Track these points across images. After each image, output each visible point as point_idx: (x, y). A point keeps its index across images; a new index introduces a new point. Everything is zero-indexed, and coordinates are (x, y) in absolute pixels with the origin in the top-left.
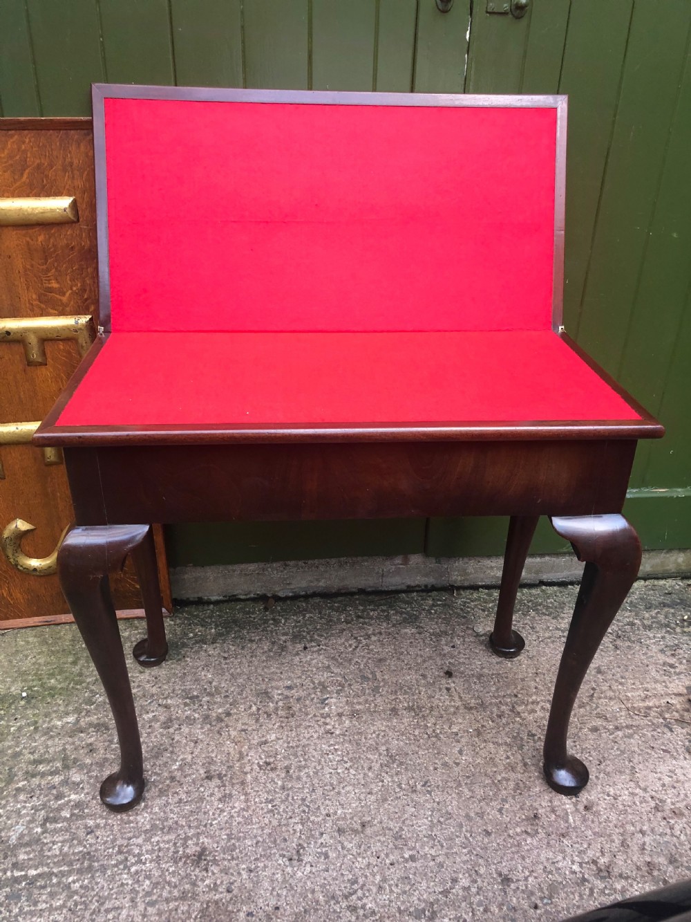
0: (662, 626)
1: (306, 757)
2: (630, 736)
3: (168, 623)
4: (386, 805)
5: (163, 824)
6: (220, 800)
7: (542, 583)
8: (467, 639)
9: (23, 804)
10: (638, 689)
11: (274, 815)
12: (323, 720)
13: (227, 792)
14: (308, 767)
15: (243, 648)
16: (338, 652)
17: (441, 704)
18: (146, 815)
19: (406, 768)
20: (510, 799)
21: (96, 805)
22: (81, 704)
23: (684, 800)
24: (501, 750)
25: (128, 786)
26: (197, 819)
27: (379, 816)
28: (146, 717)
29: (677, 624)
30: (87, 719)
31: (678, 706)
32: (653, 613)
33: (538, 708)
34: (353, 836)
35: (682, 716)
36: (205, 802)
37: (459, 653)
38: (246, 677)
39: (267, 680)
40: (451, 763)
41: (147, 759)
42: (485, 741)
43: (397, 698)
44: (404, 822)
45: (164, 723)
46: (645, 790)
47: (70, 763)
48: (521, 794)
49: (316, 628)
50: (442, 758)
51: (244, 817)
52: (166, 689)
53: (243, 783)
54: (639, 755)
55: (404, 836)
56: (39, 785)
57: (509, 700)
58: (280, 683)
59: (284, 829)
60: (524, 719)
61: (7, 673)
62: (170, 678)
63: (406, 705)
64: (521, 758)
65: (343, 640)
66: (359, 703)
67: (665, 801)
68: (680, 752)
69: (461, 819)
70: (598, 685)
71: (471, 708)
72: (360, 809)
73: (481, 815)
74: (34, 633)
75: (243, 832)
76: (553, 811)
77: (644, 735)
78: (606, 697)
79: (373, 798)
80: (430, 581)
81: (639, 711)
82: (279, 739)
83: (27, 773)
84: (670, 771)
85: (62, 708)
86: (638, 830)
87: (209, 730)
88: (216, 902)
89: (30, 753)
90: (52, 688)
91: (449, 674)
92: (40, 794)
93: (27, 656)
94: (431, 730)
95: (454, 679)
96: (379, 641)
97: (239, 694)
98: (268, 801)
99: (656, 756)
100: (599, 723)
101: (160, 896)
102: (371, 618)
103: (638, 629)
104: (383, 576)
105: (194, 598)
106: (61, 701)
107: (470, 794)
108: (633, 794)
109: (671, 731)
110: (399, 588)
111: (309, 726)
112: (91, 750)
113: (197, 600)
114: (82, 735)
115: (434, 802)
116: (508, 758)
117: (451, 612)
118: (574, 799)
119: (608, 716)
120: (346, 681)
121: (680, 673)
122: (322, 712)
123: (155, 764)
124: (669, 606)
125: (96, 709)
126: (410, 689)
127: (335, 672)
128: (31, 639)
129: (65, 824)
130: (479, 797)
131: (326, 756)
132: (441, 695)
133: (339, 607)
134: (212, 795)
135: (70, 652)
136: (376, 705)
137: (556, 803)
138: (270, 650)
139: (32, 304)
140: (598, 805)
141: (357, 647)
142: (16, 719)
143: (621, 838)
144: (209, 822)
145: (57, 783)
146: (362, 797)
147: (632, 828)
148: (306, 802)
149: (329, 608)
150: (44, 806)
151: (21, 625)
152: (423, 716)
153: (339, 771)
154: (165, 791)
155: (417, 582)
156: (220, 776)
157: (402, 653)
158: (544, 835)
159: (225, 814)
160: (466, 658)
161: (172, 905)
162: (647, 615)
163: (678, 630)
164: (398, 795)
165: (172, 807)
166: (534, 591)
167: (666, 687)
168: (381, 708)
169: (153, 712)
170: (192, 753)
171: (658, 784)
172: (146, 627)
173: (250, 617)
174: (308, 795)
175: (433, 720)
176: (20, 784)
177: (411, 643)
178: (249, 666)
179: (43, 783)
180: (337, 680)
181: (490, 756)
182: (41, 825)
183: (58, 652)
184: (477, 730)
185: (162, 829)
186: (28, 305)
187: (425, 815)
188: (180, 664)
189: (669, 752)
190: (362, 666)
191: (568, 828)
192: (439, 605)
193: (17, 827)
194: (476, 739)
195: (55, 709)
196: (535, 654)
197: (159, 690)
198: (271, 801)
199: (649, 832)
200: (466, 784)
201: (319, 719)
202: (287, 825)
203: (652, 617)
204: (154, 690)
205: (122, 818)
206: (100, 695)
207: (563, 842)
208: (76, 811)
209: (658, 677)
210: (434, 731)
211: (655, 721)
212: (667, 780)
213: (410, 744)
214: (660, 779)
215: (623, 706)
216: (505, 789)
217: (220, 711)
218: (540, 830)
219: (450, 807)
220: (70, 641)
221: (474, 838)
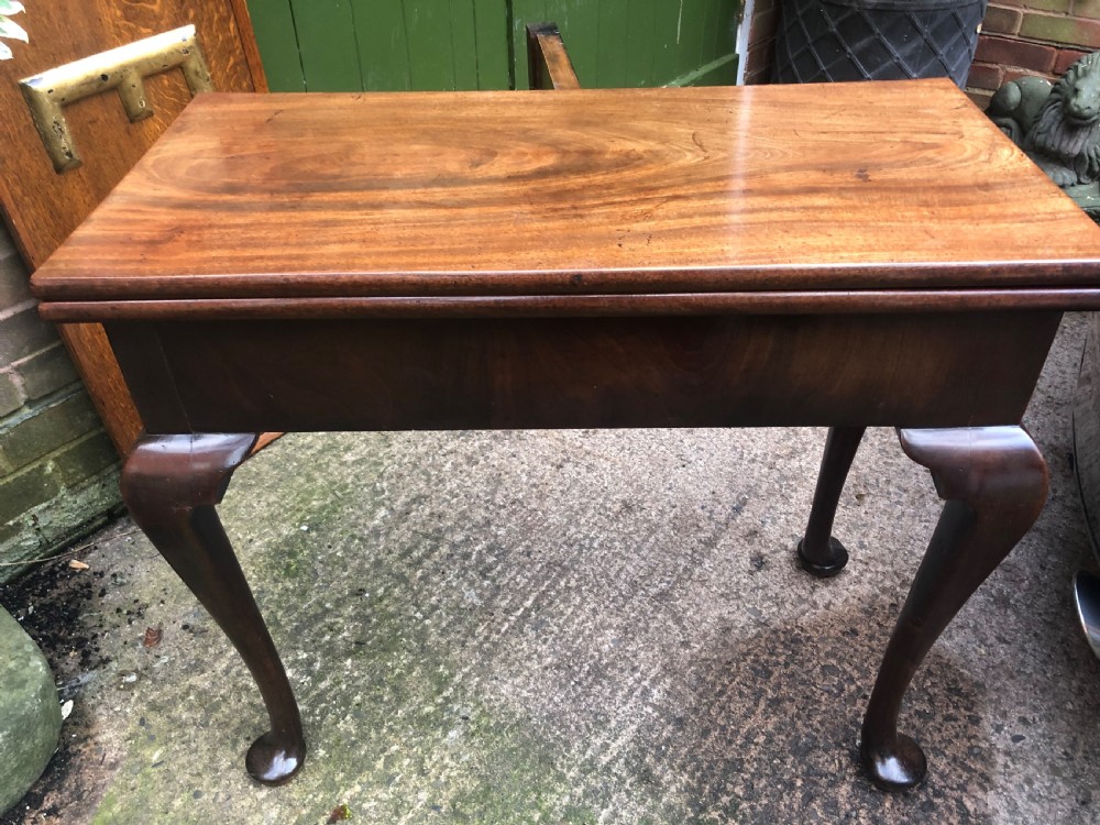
5: (573, 511)
6: (589, 472)
9: (445, 581)
11: (637, 453)
13: (586, 464)
22: (373, 499)
26: (591, 492)
45: (469, 462)
47: (435, 535)
56: (436, 563)
59: (655, 455)
75: (633, 476)
83: (409, 565)
88: (676, 517)
89: (388, 554)
92: (448, 566)
101: (637, 542)
106: (350, 509)
112: (438, 516)
129: (501, 564)
134: (579, 473)
135: (290, 476)
139: (118, 26)
142: (329, 547)
144: (602, 487)
145: (449, 552)
150: (464, 569)
154: (541, 495)
156: (566, 461)
159: (605, 476)
161: (652, 540)
165: (563, 499)
170: (523, 463)
176: (419, 574)
179: (437, 560)
182: (484, 579)
185: (577, 513)
186: (112, 29)
193: (466, 594)
198: (623, 448)
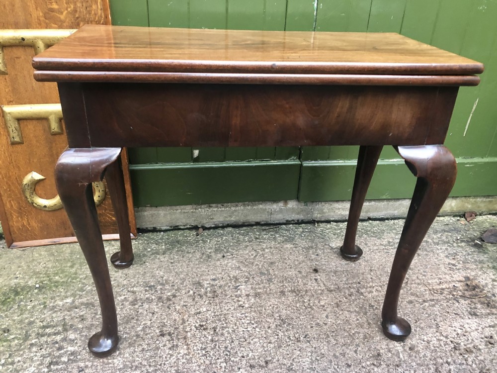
0: (445, 243)
1: (227, 321)
2: (433, 306)
3: (134, 242)
4: (281, 350)
5: (131, 364)
6: (170, 349)
7: (369, 219)
8: (325, 251)
9: (35, 354)
10: (435, 278)
11: (207, 357)
12: (237, 299)
13: (175, 344)
14: (228, 328)
15: (183, 257)
16: (244, 259)
17: (312, 289)
18: (120, 359)
19: (293, 327)
20: (361, 345)
21: (85, 354)
22: (76, 291)
23: (471, 343)
24: (353, 315)
25: (107, 340)
26: (154, 361)
27: (277, 357)
28: (119, 298)
29: (454, 242)
30: (80, 300)
31: (461, 288)
32: (439, 235)
33: (374, 290)
34: (260, 369)
35: (464, 294)
36: (160, 351)
37: (321, 259)
38: (186, 274)
39: (199, 275)
40: (321, 323)
41: (120, 324)
42: (342, 310)
43: (284, 285)
44: (293, 360)
45: (132, 302)
46: (446, 337)
47: (68, 327)
48: (368, 341)
49: (230, 245)
50: (315, 321)
51: (186, 359)
52: (132, 282)
53: (185, 338)
54: (440, 316)
55: (294, 369)
56: (47, 342)
57: (355, 285)
58: (208, 277)
59: (214, 366)
60: (366, 297)
61: (26, 273)
62: (135, 276)
63: (290, 289)
64: (366, 320)
65: (247, 252)
66: (260, 288)
67: (460, 344)
68: (465, 315)
69: (330, 358)
70: (410, 276)
71: (331, 291)
72: (264, 353)
73: (344, 355)
74: (45, 249)
75: (186, 369)
76: (390, 351)
77: (441, 305)
78: (415, 283)
79: (272, 346)
80: (301, 217)
81: (437, 291)
82: (208, 310)
83: (38, 334)
84: (461, 326)
85: (63, 294)
86: (445, 361)
87: (162, 306)
89: (41, 322)
90: (56, 282)
91: (316, 271)
92: (47, 347)
93: (40, 263)
94: (307, 303)
95: (319, 274)
96: (270, 252)
97: (181, 284)
98: (202, 349)
99: (451, 317)
100: (412, 298)
102: (265, 239)
103: (431, 245)
104: (271, 214)
105: (151, 228)
106: (63, 290)
107: (335, 342)
108: (439, 340)
109: (458, 302)
110: (281, 222)
111: (228, 302)
112: (82, 319)
113: (152, 229)
114: (77, 310)
115: (312, 347)
116: (358, 320)
117: (314, 235)
118: (402, 344)
119: (418, 294)
120: (251, 275)
121: (459, 269)
122: (236, 294)
123: (125, 327)
124: (447, 232)
125: (86, 294)
126: (292, 280)
127: (243, 270)
128: (43, 253)
129: (64, 365)
130: (341, 343)
131: (240, 320)
132: (312, 283)
133: (244, 233)
134: (165, 345)
135: (69, 260)
136: (270, 289)
137: (391, 346)
138: (201, 258)
139: (40, 20)
140: (417, 347)
141: (256, 256)
142: (31, 301)
143: (435, 367)
144: (163, 362)
145: (58, 340)
146: (265, 345)
147: (441, 361)
148: (228, 349)
149: (238, 234)
150: (50, 354)
151: (36, 245)
152: (301, 295)
153: (249, 329)
154: (133, 343)
155: (292, 218)
156: (170, 334)
157: (285, 259)
158: (385, 366)
159: (174, 357)
160: (326, 262)
162: (435, 237)
163: (455, 245)
164: (289, 343)
165: (138, 353)
166: (365, 224)
167: (452, 277)
168: (274, 291)
169: (124, 295)
170: (151, 320)
171: (454, 334)
172: (120, 245)
173: (187, 239)
174: (229, 345)
175: (308, 298)
176: (33, 341)
177: (291, 253)
178: (187, 267)
179: (49, 340)
180: (245, 275)
181: (346, 319)
182: (47, 367)
183: (61, 260)
184: (336, 303)
186: (36, 20)
187: (307, 355)
188: (142, 267)
189: (459, 315)
190: (260, 267)
191: (400, 361)
192: (307, 232)
193: (31, 368)
194: (336, 309)
195: (58, 294)
196: (369, 259)
197: (128, 282)
199: (452, 363)
200: (332, 336)
201: (234, 298)
202: (216, 363)
203: (438, 238)
204: (125, 282)
205: (103, 361)
206: (89, 286)
207: (398, 370)
208: (72, 358)
209: (446, 272)
210: (309, 304)
211: (448, 297)
212: (459, 331)
213: (294, 313)
214: (455, 331)
215: (427, 288)
216: (358, 338)
217: (169, 294)
218: (382, 363)
219: (323, 350)
220: (69, 254)
221: (340, 369)
